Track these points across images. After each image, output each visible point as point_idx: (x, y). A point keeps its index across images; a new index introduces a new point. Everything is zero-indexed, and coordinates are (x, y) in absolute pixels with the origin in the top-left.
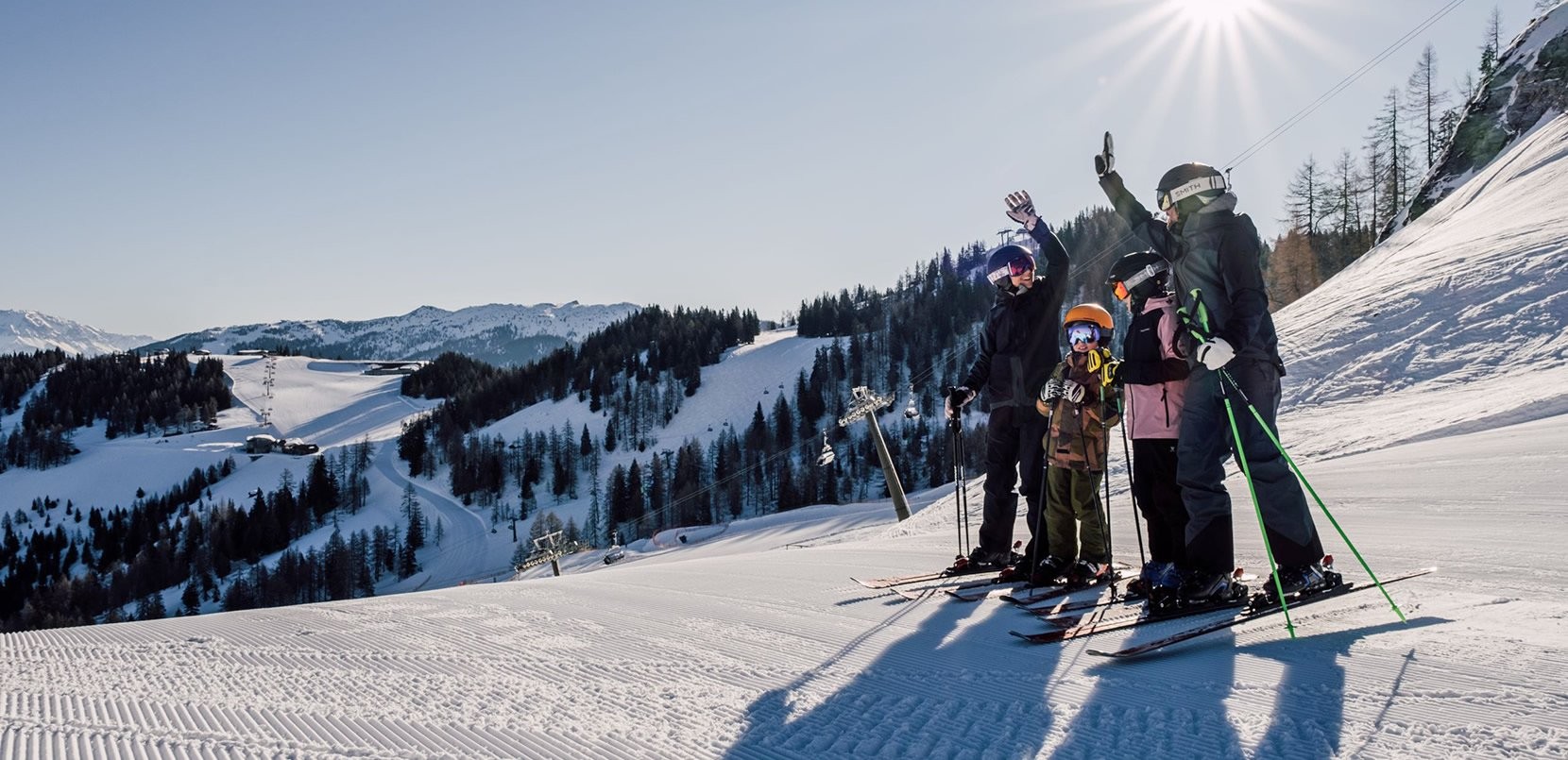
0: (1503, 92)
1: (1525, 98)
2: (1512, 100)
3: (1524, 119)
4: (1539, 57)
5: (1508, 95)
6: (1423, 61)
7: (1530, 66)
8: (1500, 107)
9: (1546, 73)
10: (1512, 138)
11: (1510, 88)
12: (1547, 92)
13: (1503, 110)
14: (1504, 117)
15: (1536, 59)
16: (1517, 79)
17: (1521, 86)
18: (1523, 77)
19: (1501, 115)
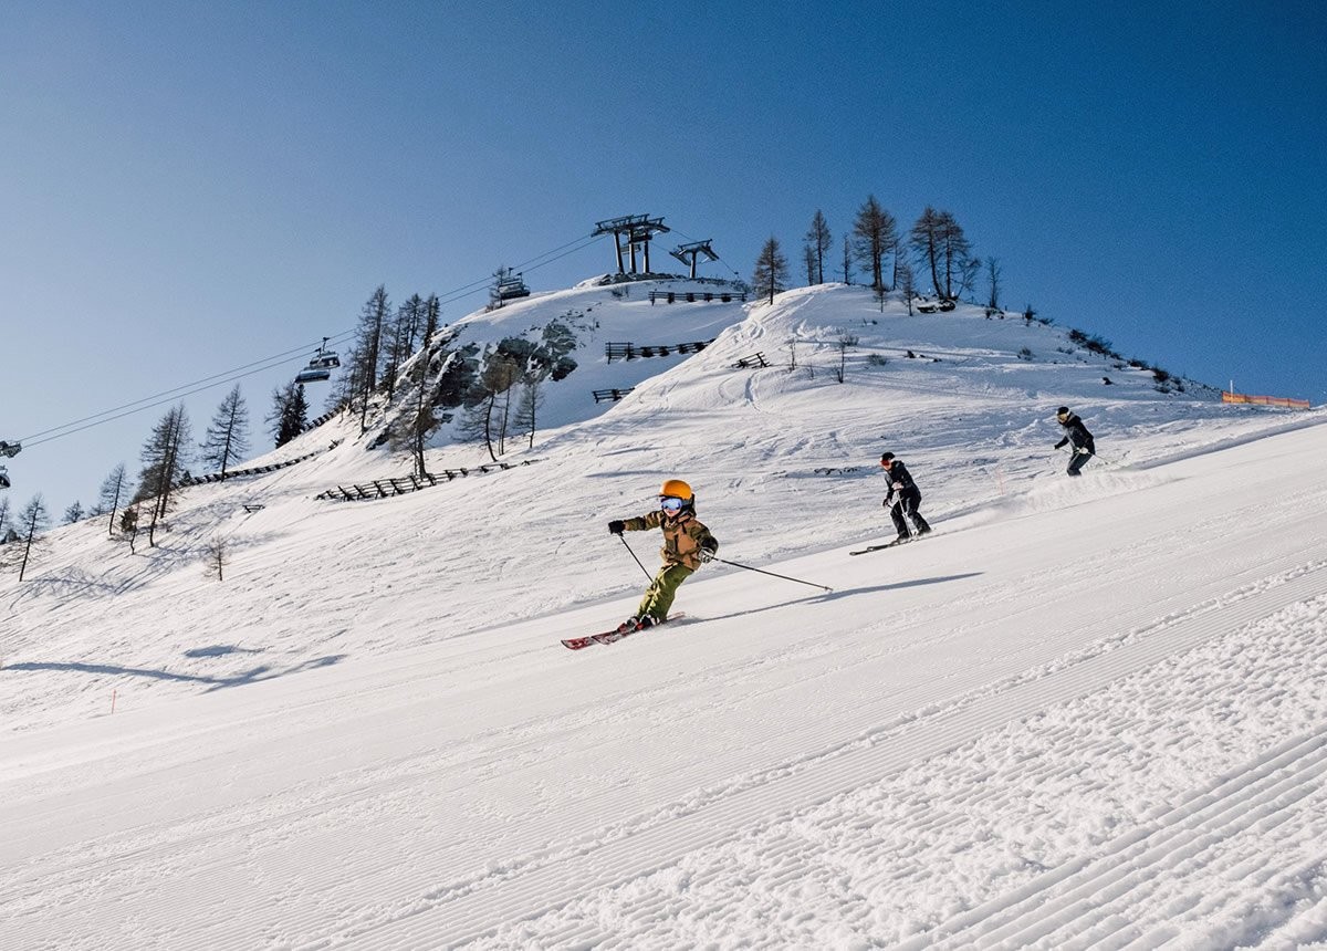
0: (473, 362)
1: (492, 371)
2: (483, 369)
3: (498, 383)
4: (498, 348)
5: (477, 365)
7: (491, 351)
8: (473, 371)
9: (506, 359)
10: (492, 393)
11: (477, 361)
12: (510, 372)
13: (477, 373)
14: (480, 378)
15: (495, 348)
16: (483, 356)
17: (487, 362)
18: (488, 358)
19: (476, 376)
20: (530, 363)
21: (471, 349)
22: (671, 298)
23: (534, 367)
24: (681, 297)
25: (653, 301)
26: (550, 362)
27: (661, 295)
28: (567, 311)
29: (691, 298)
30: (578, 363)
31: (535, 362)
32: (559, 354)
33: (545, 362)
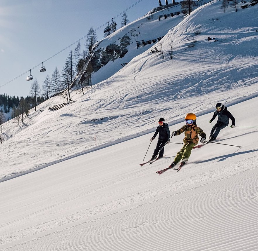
0: (99, 55)
1: (104, 58)
2: (101, 57)
3: (105, 62)
4: (106, 49)
5: (100, 56)
6: (78, 45)
7: (104, 51)
8: (98, 59)
9: (108, 52)
10: (103, 66)
11: (100, 55)
12: (109, 57)
13: (99, 59)
14: (100, 61)
15: (105, 49)
16: (102, 53)
17: (103, 55)
18: (103, 53)
19: (99, 60)
20: (115, 52)
21: (99, 51)
22: (166, 16)
23: (115, 54)
24: (169, 15)
25: (160, 19)
26: (120, 51)
27: (162, 16)
28: (131, 30)
29: (172, 15)
30: (129, 50)
31: (116, 52)
32: (123, 48)
33: (118, 52)
